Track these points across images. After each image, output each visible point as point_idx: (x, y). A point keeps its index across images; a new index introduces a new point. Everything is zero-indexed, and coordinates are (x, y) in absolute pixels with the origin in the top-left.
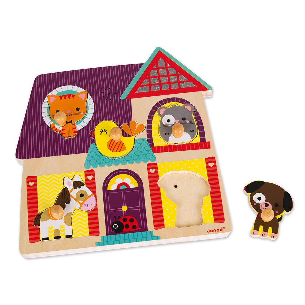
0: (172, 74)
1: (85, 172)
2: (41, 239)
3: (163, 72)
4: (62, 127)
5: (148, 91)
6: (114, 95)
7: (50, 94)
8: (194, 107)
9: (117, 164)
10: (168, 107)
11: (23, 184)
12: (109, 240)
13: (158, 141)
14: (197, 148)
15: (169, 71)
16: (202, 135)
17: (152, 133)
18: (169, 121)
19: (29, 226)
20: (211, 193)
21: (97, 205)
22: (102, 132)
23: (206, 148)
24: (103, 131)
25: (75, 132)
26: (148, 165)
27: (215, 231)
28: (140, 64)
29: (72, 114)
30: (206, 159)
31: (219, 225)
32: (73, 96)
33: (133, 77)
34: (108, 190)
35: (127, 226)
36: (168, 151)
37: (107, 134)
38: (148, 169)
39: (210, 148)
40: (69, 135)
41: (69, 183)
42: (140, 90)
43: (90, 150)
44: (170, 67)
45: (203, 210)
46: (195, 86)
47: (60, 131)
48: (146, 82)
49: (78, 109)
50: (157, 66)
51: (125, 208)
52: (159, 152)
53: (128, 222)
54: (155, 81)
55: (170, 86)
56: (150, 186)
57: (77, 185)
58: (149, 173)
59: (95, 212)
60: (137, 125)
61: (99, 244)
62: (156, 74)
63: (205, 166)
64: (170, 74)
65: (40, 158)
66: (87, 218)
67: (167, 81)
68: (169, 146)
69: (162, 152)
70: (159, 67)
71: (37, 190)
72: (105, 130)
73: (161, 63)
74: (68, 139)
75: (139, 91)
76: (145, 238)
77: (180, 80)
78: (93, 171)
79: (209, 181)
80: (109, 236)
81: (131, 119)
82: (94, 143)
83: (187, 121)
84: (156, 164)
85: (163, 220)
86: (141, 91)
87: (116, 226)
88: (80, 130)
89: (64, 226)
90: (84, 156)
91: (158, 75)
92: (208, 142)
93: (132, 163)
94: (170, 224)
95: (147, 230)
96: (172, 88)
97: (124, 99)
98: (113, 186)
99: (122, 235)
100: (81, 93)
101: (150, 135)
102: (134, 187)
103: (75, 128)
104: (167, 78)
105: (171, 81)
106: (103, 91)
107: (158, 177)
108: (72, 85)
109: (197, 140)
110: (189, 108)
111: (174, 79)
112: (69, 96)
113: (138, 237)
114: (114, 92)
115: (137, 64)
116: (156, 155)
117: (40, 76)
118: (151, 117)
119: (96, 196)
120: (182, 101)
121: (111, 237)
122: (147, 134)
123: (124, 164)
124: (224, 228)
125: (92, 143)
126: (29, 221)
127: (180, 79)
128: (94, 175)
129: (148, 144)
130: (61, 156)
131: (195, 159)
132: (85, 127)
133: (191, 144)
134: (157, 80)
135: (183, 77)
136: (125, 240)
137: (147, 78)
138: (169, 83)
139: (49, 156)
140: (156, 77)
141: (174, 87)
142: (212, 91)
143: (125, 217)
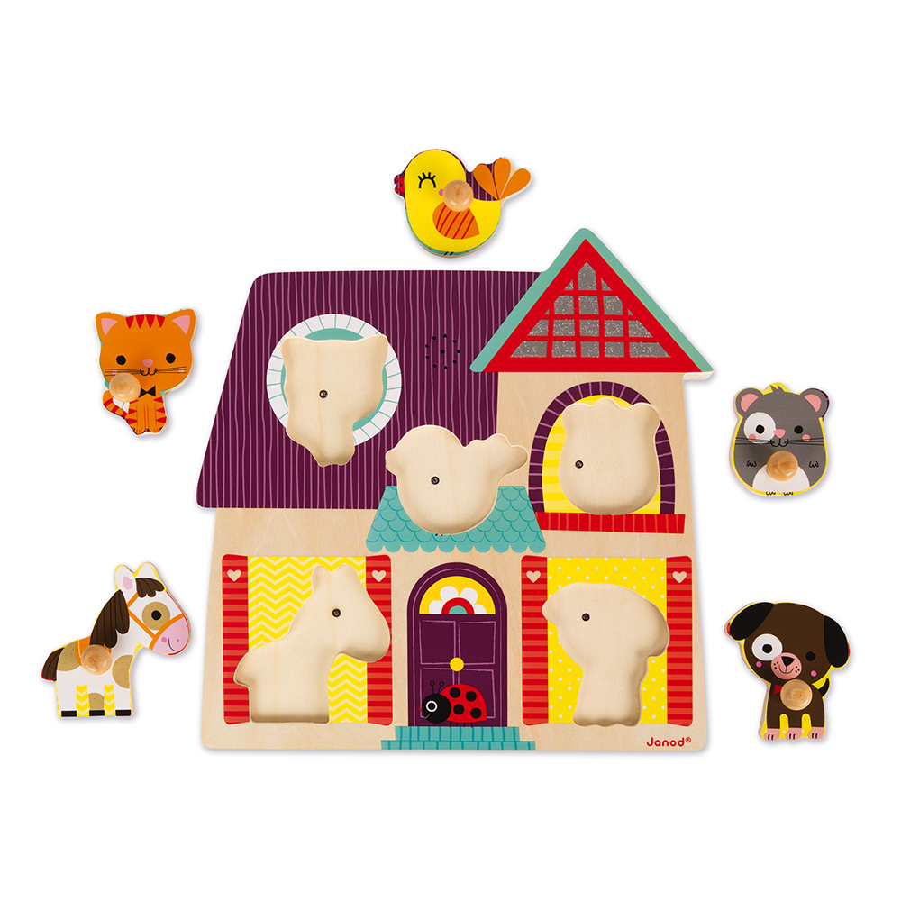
0: (612, 313)
1: (368, 559)
3: (589, 305)
5: (545, 356)
6: (456, 357)
7: (289, 334)
9: (448, 549)
11: (212, 573)
12: (414, 737)
13: (556, 499)
14: (650, 530)
15: (605, 304)
16: (668, 494)
17: (543, 475)
19: (226, 680)
20: (670, 649)
23: (673, 531)
26: (526, 559)
27: (665, 743)
28: (530, 274)
30: (669, 560)
31: (677, 731)
33: (510, 310)
34: (420, 613)
36: (578, 527)
38: (524, 570)
39: (681, 531)
42: (525, 350)
43: (382, 504)
44: (608, 293)
45: (643, 689)
46: (667, 356)
48: (540, 328)
50: (576, 285)
51: (457, 664)
52: (554, 527)
53: (462, 700)
54: (564, 328)
55: (602, 349)
56: (524, 615)
58: (525, 581)
59: (384, 665)
61: (388, 746)
62: (570, 309)
63: (664, 578)
64: (606, 313)
65: (257, 510)
66: (365, 677)
67: (596, 334)
68: (581, 514)
69: (563, 528)
70: (580, 289)
71: (247, 593)
73: (587, 275)
75: (520, 352)
76: (500, 743)
77: (632, 334)
78: (386, 558)
79: (668, 617)
80: (415, 728)
81: (493, 429)
82: (394, 485)
84: (545, 559)
85: (546, 705)
86: (525, 352)
87: (433, 706)
88: (361, 445)
90: (367, 515)
91: (575, 310)
92: (679, 515)
93: (484, 550)
94: (561, 716)
95: (505, 724)
96: (607, 352)
97: (480, 370)
98: (432, 605)
99: (446, 729)
101: (536, 481)
102: (484, 612)
104: (596, 324)
105: (608, 334)
106: (429, 341)
107: (545, 592)
108: (347, 313)
109: (654, 507)
111: (613, 329)
113: (482, 738)
114: (456, 347)
115: (523, 273)
116: (548, 534)
117: (266, 276)
118: (543, 431)
120: (630, 395)
121: (419, 731)
122: (530, 476)
123: (465, 549)
124: (689, 739)
125: (389, 484)
126: (226, 670)
127: (630, 332)
128: (388, 569)
129: (530, 502)
130: (311, 511)
131: (640, 557)
132: (376, 437)
133: (636, 515)
134: (570, 327)
135: (640, 327)
136: (451, 741)
137: (545, 317)
138: (602, 339)
139: (281, 507)
140: (568, 317)
141: (613, 351)
142: (711, 373)
143: (456, 686)
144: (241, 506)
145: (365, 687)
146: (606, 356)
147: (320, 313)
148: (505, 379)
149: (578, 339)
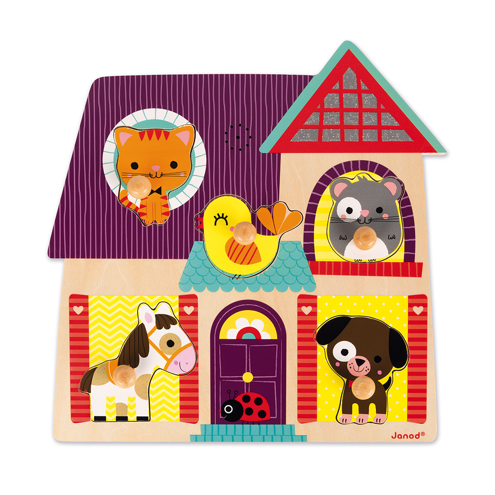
0: (368, 107)
1: (180, 297)
2: (92, 418)
3: (351, 100)
4: (142, 200)
5: (317, 140)
6: (248, 141)
7: (120, 124)
8: (403, 188)
9: (241, 290)
10: (352, 182)
11: (61, 308)
12: (215, 433)
13: (324, 252)
14: (396, 274)
15: (363, 100)
16: (410, 247)
17: (315, 232)
18: (349, 211)
19: (72, 390)
20: (410, 366)
21: (196, 365)
22: (218, 219)
23: (413, 275)
24: (220, 218)
25: (166, 214)
26: (301, 297)
27: (406, 436)
28: (306, 77)
29: (162, 175)
30: (410, 297)
31: (415, 427)
32: (167, 134)
33: (290, 104)
34: (220, 338)
35: (250, 411)
36: (341, 272)
37: (227, 224)
38: (300, 305)
39: (420, 275)
40: (154, 217)
41: (148, 316)
42: (303, 136)
43: (191, 255)
44: (365, 92)
46: (410, 140)
47: (137, 208)
48: (314, 119)
49: (174, 165)
50: (341, 85)
51: (248, 377)
52: (323, 273)
53: (251, 404)
54: (332, 118)
55: (360, 135)
56: (299, 339)
57: (163, 321)
58: (300, 314)
59: (192, 378)
60: (288, 213)
61: (195, 439)
62: (336, 104)
63: (406, 311)
64: (364, 107)
65: (96, 260)
66: (178, 387)
67: (357, 123)
68: (343, 262)
69: (329, 273)
70: (344, 88)
71: (88, 323)
72: (224, 217)
73: (350, 78)
74: (151, 226)
75: (297, 138)
76: (280, 437)
77: (384, 123)
78: (195, 297)
79: (409, 341)
80: (215, 426)
81: (276, 198)
82: (201, 240)
83: (385, 216)
84: (315, 297)
85: (315, 408)
86: (301, 137)
87: (229, 409)
88: (176, 210)
89: (134, 399)
90: (180, 264)
91: (340, 105)
92: (418, 263)
93: (269, 290)
94: (326, 416)
95: (284, 422)
96: (365, 137)
97: (267, 152)
98: (229, 332)
99: (239, 427)
100: (183, 129)
101: (309, 237)
102: (269, 338)
103: (167, 206)
104: (356, 115)
105: (365, 123)
106: (227, 129)
107: (315, 323)
108: (165, 108)
109: (399, 257)
110: (392, 187)
111: (370, 119)
112: (158, 132)
113: (267, 433)
114: (248, 133)
115: (300, 76)
116: (318, 278)
117: (102, 79)
118: (315, 199)
119: (196, 348)
120: (382, 170)
121: (218, 427)
122: (304, 233)
123: (255, 290)
124: (423, 434)
125: (197, 240)
126: (72, 382)
127: (382, 121)
128: (196, 305)
129: (304, 254)
130: (137, 261)
131: (388, 295)
132: (187, 204)
133: (385, 263)
134: (337, 118)
135: (390, 117)
136: (243, 436)
137: (317, 111)
138: (361, 127)
139: (114, 257)
140: (335, 110)
141: (369, 136)
142: (445, 153)
143: (247, 394)
144: (83, 257)
145: (178, 395)
146: (364, 140)
147: (144, 108)
148: (286, 159)
149: (342, 127)
